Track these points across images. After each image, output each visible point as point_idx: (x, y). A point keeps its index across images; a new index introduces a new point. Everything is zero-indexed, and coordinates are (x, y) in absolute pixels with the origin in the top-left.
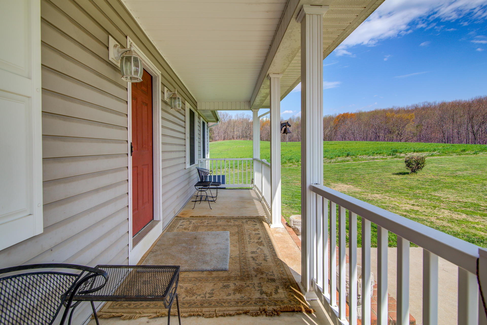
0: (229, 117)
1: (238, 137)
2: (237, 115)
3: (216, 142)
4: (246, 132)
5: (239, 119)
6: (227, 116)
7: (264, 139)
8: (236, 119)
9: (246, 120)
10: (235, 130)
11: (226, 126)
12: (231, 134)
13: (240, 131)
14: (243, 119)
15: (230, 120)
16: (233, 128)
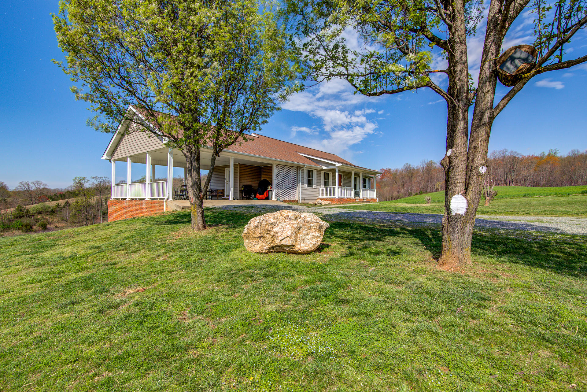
14: (504, 157)
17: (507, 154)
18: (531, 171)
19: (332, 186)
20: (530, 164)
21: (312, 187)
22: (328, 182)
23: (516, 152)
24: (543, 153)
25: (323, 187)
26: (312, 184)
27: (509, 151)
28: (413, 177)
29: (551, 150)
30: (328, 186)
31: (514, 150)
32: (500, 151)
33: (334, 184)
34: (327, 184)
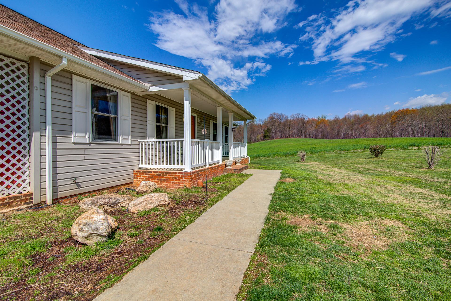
0: (285, 117)
1: (295, 136)
2: (293, 115)
3: (273, 140)
4: (302, 131)
5: (294, 119)
6: (283, 116)
7: (319, 137)
8: (292, 119)
9: (301, 119)
10: (291, 129)
11: (282, 126)
12: (287, 133)
13: (296, 129)
14: (298, 119)
15: (286, 120)
16: (289, 127)
17: (300, 117)
18: (313, 129)
19: (177, 137)
20: (313, 123)
21: (116, 140)
22: (167, 128)
23: (305, 116)
24: (319, 117)
25: (152, 140)
26: (116, 135)
27: (301, 114)
28: (241, 131)
29: (322, 116)
30: (167, 137)
31: (304, 114)
32: (296, 115)
33: (180, 133)
34: (164, 134)
